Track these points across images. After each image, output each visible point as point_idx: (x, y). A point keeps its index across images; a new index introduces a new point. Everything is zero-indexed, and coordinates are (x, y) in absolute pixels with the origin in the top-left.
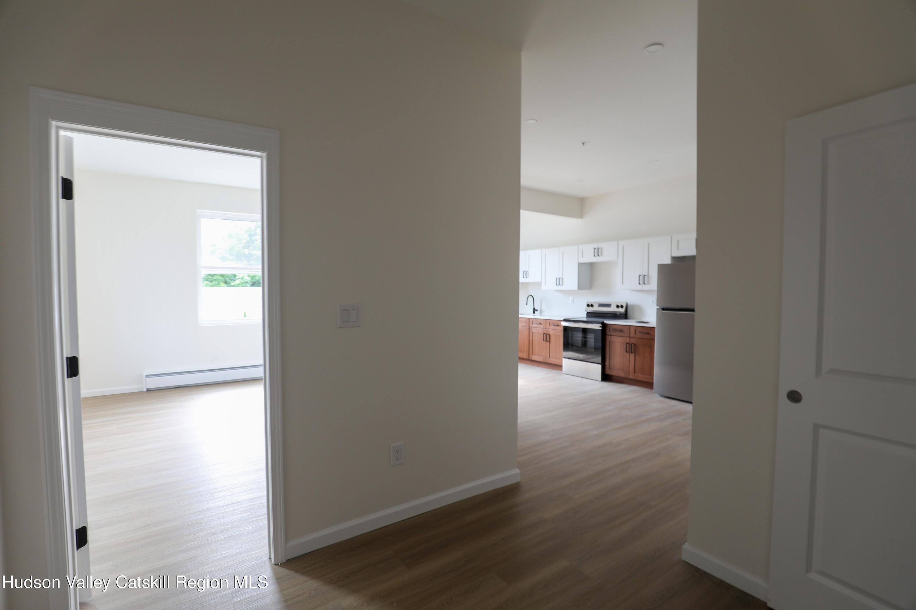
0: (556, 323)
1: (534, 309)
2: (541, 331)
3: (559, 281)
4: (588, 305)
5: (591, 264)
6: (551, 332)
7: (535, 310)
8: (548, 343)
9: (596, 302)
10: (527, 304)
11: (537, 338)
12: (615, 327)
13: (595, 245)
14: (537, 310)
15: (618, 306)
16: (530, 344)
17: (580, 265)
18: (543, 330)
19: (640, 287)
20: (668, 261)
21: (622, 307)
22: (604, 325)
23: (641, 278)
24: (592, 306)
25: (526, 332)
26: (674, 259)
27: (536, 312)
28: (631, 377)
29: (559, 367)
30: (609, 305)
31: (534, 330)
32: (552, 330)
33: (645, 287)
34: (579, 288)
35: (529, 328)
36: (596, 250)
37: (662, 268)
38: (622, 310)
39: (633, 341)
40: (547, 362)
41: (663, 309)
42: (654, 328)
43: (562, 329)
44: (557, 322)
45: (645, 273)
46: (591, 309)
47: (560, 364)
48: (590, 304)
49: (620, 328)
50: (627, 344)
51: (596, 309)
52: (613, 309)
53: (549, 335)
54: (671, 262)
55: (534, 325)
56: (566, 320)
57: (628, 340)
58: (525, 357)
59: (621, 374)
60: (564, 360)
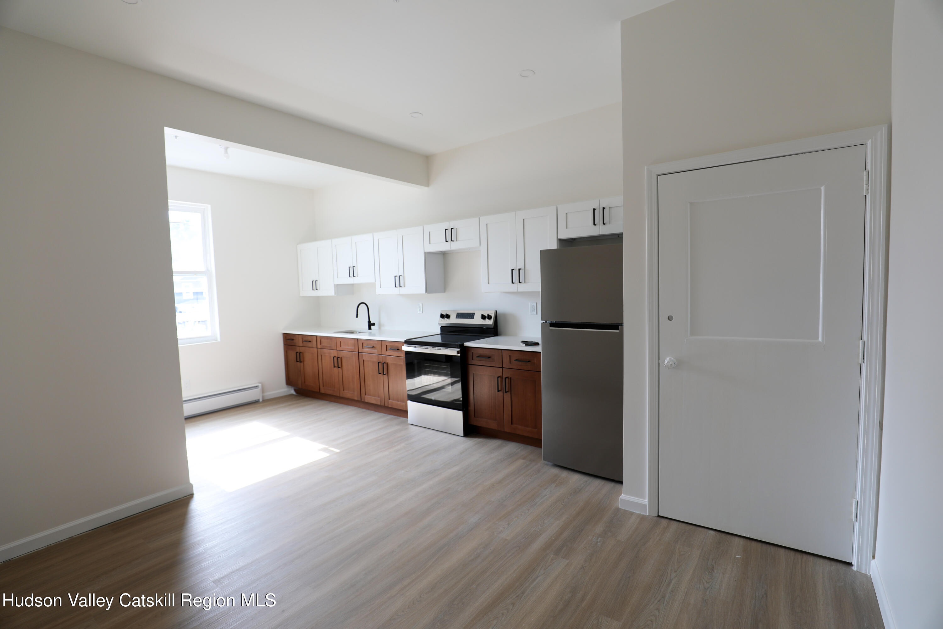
0: (395, 347)
1: (369, 322)
2: (375, 359)
3: (399, 281)
4: (442, 316)
5: (444, 254)
6: (389, 360)
7: (370, 325)
8: (386, 376)
9: (454, 311)
10: (357, 317)
11: (371, 369)
12: (481, 352)
13: (448, 225)
14: (374, 324)
15: (483, 317)
16: (362, 378)
17: (428, 256)
18: (378, 357)
19: (514, 288)
20: (553, 245)
21: (489, 317)
22: (465, 351)
23: (515, 273)
24: (448, 316)
25: (355, 359)
26: (562, 242)
27: (372, 327)
28: (507, 430)
29: (403, 413)
30: (471, 316)
31: (366, 357)
32: (390, 357)
33: (522, 288)
34: (426, 291)
35: (359, 353)
36: (448, 232)
37: (546, 255)
38: (490, 322)
39: (507, 374)
40: (386, 405)
41: (552, 325)
42: (540, 352)
43: (403, 355)
44: (396, 345)
45: (521, 266)
46: (446, 322)
47: (405, 409)
48: (444, 314)
49: (487, 353)
50: (499, 379)
51: (454, 320)
52: (477, 321)
53: (387, 364)
54: (557, 247)
55: (366, 350)
56: (408, 342)
57: (499, 372)
58: (356, 399)
59: (493, 425)
60: (410, 403)
